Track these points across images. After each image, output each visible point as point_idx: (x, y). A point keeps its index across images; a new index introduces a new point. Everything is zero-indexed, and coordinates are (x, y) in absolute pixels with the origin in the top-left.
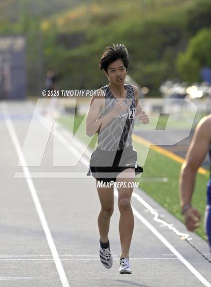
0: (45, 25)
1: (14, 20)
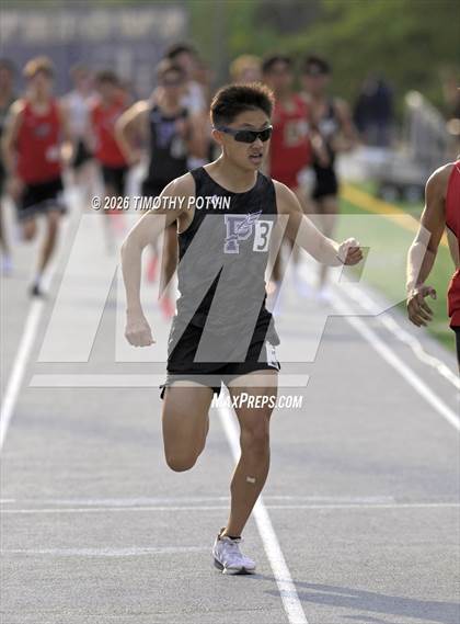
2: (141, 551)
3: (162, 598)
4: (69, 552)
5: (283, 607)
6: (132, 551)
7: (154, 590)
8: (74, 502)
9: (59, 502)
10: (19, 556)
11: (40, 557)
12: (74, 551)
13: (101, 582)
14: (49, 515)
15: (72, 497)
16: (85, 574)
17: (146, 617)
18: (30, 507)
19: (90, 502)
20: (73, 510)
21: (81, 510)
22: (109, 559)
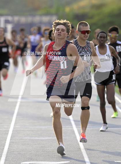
0: (67, 10)
1: (51, 7)
2: (49, 138)
3: (54, 149)
4: (32, 138)
5: (81, 151)
6: (47, 138)
7: (52, 147)
8: (34, 127)
9: (30, 127)
10: (21, 139)
11: (26, 139)
12: (34, 138)
13: (40, 145)
14: (28, 130)
15: (33, 126)
16: (36, 143)
17: (50, 153)
18: (23, 128)
19: (37, 127)
20: (33, 129)
21: (35, 129)
22: (41, 140)
